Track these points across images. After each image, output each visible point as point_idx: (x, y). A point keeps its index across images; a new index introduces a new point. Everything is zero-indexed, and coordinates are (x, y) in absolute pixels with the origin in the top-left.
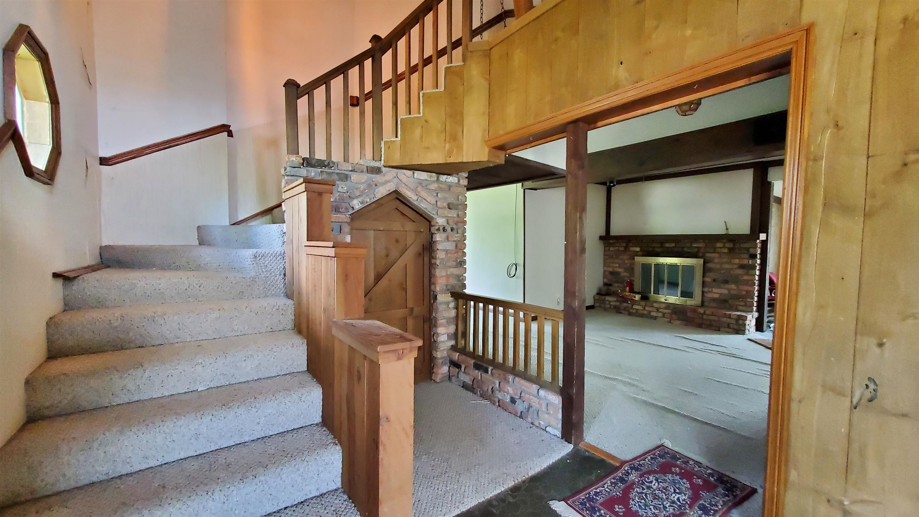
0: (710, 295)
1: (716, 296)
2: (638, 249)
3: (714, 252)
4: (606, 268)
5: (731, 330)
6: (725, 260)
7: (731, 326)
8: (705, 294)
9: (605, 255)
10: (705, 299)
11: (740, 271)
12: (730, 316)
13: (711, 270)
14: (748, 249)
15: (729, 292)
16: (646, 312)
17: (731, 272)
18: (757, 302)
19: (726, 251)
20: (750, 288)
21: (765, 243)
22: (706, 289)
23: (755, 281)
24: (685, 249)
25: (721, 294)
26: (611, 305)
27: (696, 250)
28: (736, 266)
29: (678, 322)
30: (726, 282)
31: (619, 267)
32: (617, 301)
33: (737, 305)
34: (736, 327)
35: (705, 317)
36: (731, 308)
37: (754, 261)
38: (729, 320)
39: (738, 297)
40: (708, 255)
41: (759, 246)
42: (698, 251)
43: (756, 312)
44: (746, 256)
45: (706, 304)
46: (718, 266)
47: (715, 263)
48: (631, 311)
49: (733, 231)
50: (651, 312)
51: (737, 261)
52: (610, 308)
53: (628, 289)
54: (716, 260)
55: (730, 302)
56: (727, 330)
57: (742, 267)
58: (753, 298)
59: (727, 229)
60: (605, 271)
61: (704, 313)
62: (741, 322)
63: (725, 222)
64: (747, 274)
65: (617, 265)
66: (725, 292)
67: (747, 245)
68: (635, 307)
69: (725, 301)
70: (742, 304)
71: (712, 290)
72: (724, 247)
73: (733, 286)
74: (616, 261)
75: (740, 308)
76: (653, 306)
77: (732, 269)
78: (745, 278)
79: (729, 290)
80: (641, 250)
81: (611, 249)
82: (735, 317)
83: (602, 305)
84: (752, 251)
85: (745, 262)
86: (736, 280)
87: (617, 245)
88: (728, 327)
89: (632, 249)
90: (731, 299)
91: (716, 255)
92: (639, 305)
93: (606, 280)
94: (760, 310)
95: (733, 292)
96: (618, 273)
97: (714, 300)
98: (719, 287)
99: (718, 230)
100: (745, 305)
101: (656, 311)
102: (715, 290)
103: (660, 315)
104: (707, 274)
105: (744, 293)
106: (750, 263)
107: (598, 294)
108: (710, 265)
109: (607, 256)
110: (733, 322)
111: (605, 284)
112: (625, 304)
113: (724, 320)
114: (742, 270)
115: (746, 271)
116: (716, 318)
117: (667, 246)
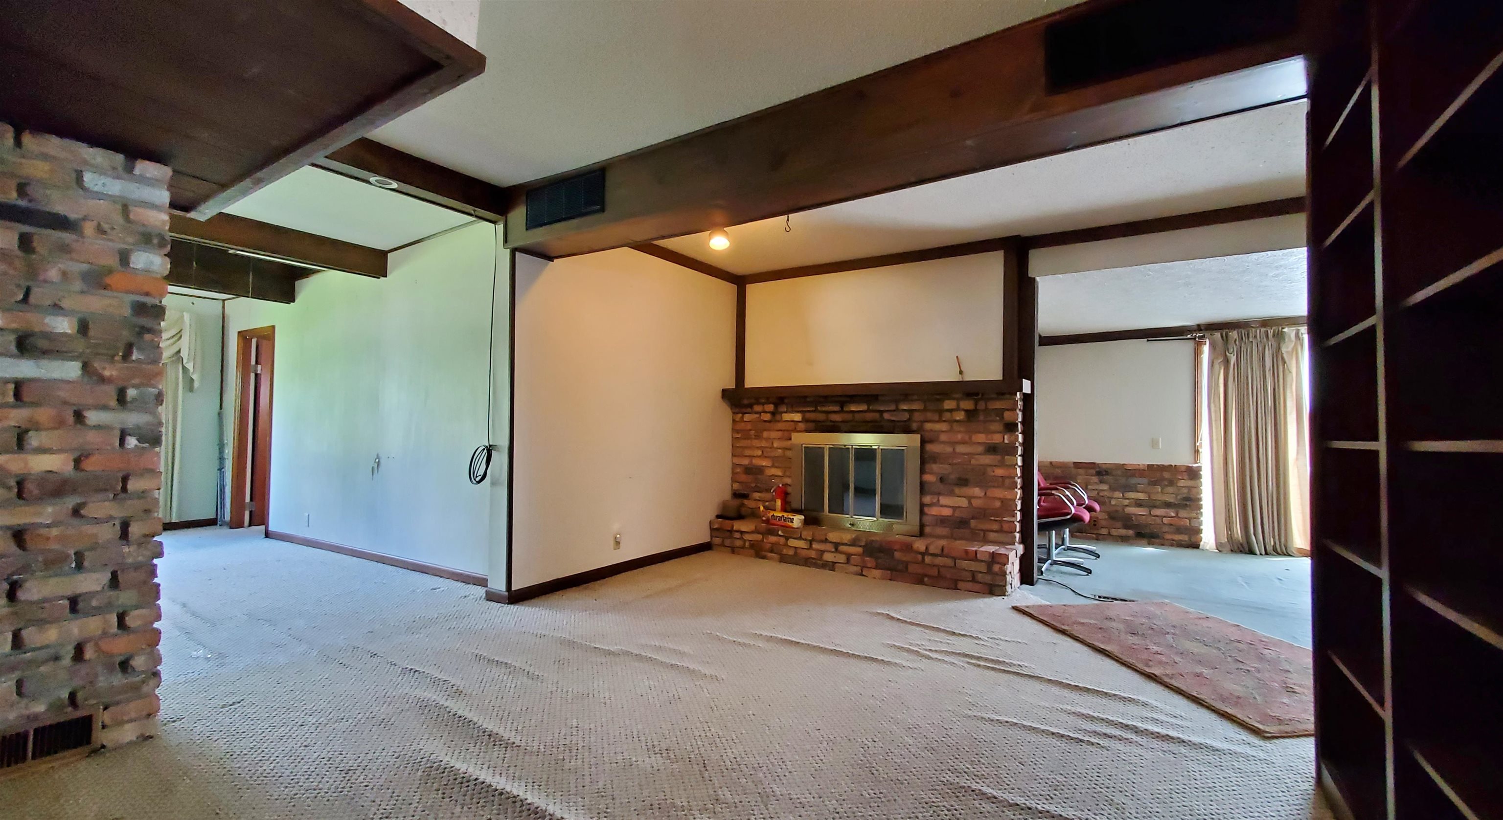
0: (934, 511)
1: (947, 512)
2: (797, 417)
3: (940, 421)
4: (737, 461)
5: (977, 587)
6: (959, 436)
7: (980, 577)
8: (926, 509)
9: (734, 430)
10: (927, 520)
11: (987, 459)
12: (974, 558)
13: (935, 458)
14: (1000, 413)
15: (970, 503)
16: (813, 554)
17: (973, 462)
18: (1021, 522)
19: (960, 416)
20: (1007, 494)
21: (1029, 400)
22: (927, 499)
23: (1016, 478)
24: (886, 416)
25: (954, 508)
26: (745, 541)
27: (906, 416)
28: (980, 449)
29: (877, 573)
30: (963, 482)
31: (763, 457)
32: (756, 531)
33: (985, 531)
34: (988, 579)
35: (928, 559)
37: (1013, 438)
38: (974, 565)
39: (983, 514)
40: (928, 426)
41: (1019, 407)
42: (909, 420)
43: (1020, 543)
44: (997, 426)
45: (928, 530)
46: (949, 449)
47: (943, 442)
48: (785, 551)
49: (971, 376)
50: (823, 552)
51: (981, 438)
52: (743, 547)
53: (779, 503)
54: (943, 437)
55: (973, 523)
56: (970, 585)
57: (992, 449)
58: (1014, 516)
59: (961, 372)
60: (735, 466)
61: (926, 553)
62: (996, 568)
63: (957, 357)
64: (1002, 464)
65: (759, 453)
66: (964, 503)
67: (998, 405)
68: (793, 543)
69: (962, 523)
70: (995, 527)
71: (938, 500)
72: (958, 409)
73: (977, 491)
74: (756, 443)
75: (992, 536)
76: (826, 541)
77: (971, 455)
78: (999, 472)
79: (969, 498)
80: (805, 420)
81: (747, 417)
82: (986, 558)
83: (728, 542)
84: (1007, 415)
85: (997, 438)
86: (982, 479)
87: (757, 408)
88: (974, 580)
89: (787, 417)
90: (973, 518)
91: (943, 427)
92: (800, 538)
93: (736, 486)
94: (1027, 539)
95: (976, 503)
96: (760, 470)
97: (943, 521)
98: (951, 494)
99: (945, 374)
100: (1000, 531)
101: (833, 550)
102: (944, 500)
103: (842, 558)
104: (928, 467)
105: (998, 504)
106: (1006, 441)
107: (718, 517)
108: (929, 447)
109: (738, 432)
110: (983, 568)
111: (736, 495)
112: (773, 539)
113: (965, 564)
114: (992, 457)
115: (998, 457)
116: (949, 562)
117: (853, 408)
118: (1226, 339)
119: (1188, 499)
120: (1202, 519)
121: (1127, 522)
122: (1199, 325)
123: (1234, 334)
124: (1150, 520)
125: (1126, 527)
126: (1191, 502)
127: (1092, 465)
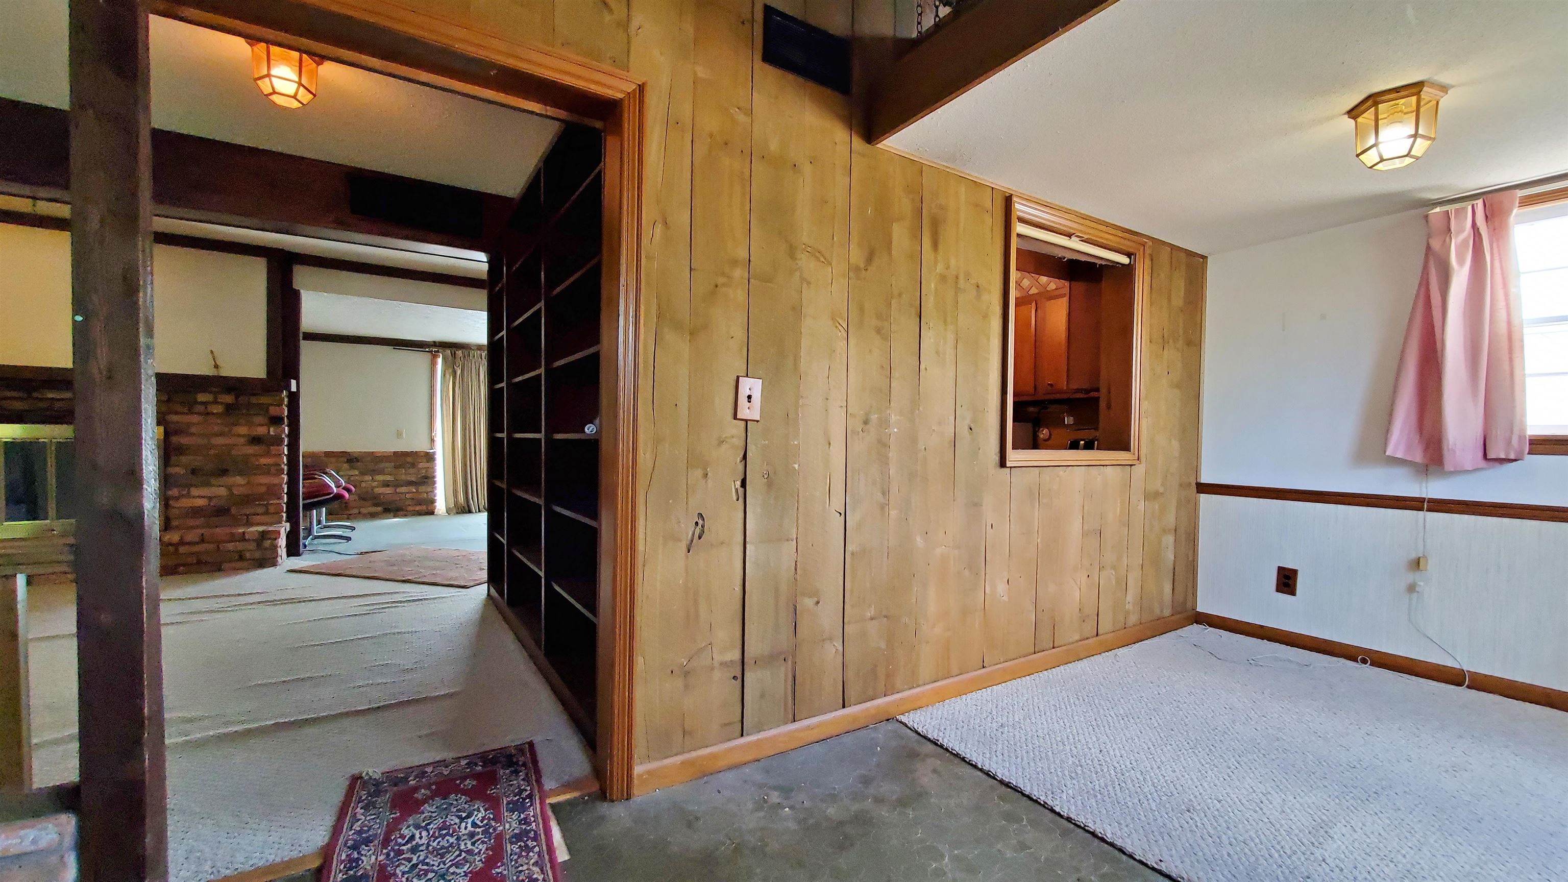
0: (185, 503)
1: (200, 502)
3: (191, 412)
5: (245, 564)
6: (216, 429)
7: (248, 555)
8: (171, 502)
10: (173, 512)
11: (250, 450)
12: (243, 538)
13: (181, 450)
14: (265, 407)
15: (230, 491)
17: (234, 452)
18: (288, 504)
19: (217, 409)
20: (276, 481)
21: (294, 398)
22: (174, 492)
23: (283, 466)
25: (210, 498)
28: (242, 440)
30: (224, 472)
33: (248, 516)
34: (257, 555)
35: (182, 550)
36: (236, 522)
37: (279, 430)
38: (240, 546)
39: (247, 500)
40: (174, 418)
41: (286, 403)
43: (287, 521)
44: (262, 420)
45: (175, 523)
46: (200, 441)
47: (193, 434)
49: (229, 371)
51: (243, 430)
54: (195, 430)
55: (234, 510)
56: (239, 564)
57: (256, 440)
58: (280, 498)
59: (216, 366)
61: (182, 543)
62: (267, 543)
63: (212, 352)
64: (268, 454)
66: (223, 491)
67: (264, 400)
69: (220, 511)
70: (260, 510)
71: (189, 492)
72: (215, 402)
73: (239, 480)
75: (257, 519)
77: (231, 447)
78: (264, 461)
79: (229, 488)
82: (257, 536)
84: (273, 411)
85: (261, 431)
86: (245, 467)
88: (241, 558)
90: (234, 505)
91: (195, 419)
94: (293, 519)
95: (238, 491)
97: (195, 512)
98: (208, 484)
99: (202, 368)
100: (267, 513)
102: (195, 492)
104: (174, 459)
105: (263, 489)
106: (272, 433)
108: (174, 439)
110: (252, 546)
113: (230, 546)
114: (256, 448)
115: (263, 447)
116: (211, 547)
118: (454, 355)
119: (426, 477)
120: (436, 491)
121: (376, 500)
122: (434, 342)
123: (459, 353)
124: (396, 498)
125: (376, 505)
126: (428, 479)
127: (344, 454)
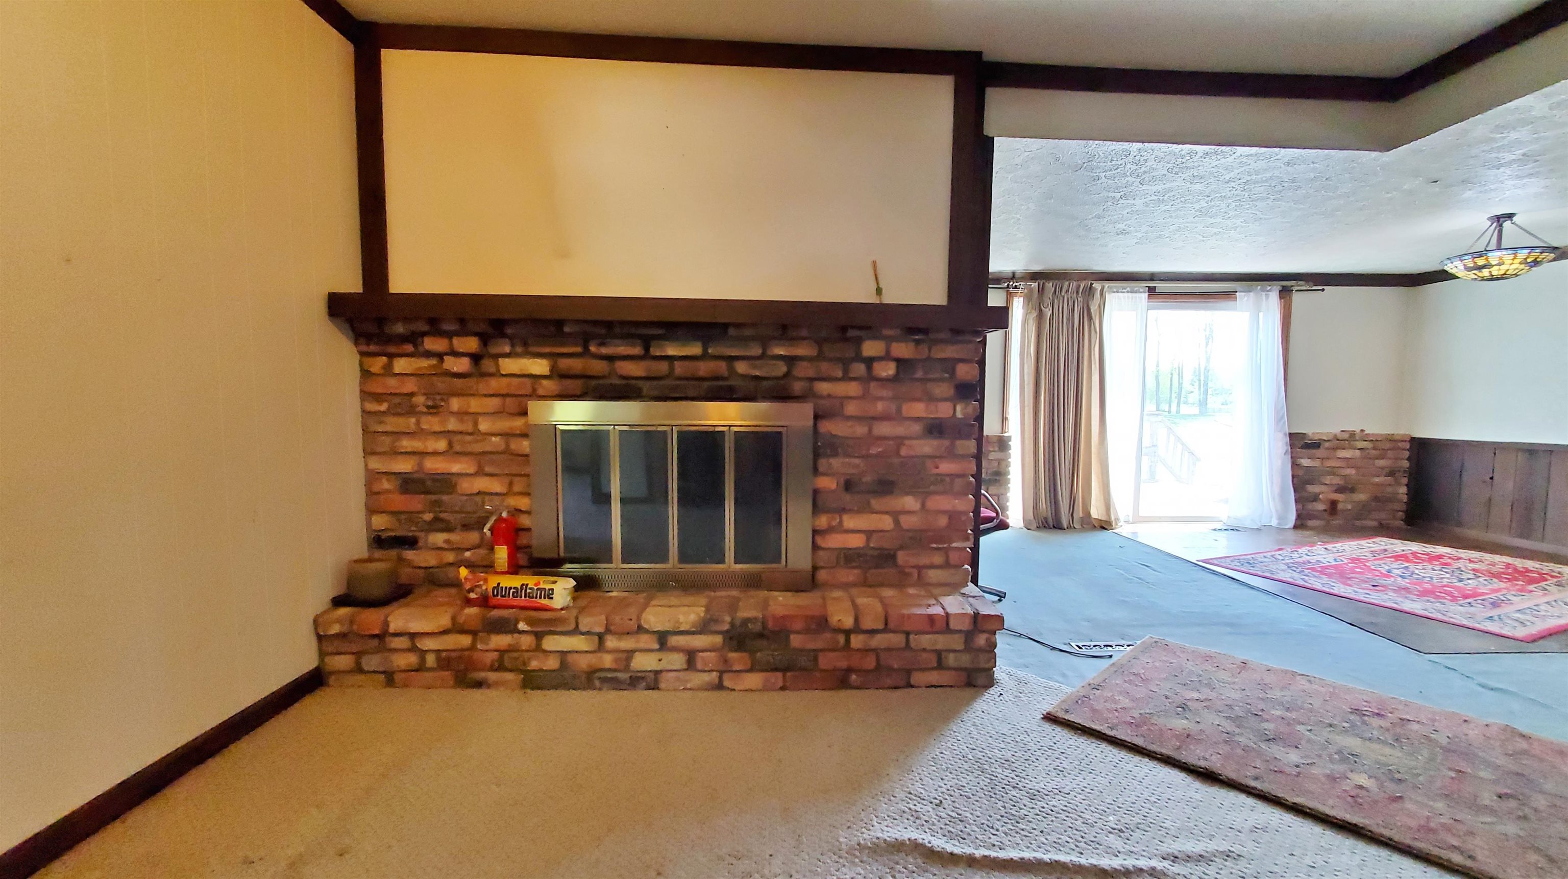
0: (834, 541)
1: (856, 542)
2: (540, 366)
3: (846, 378)
4: (376, 464)
5: (947, 677)
6: (880, 406)
7: (951, 659)
8: (822, 539)
9: (366, 395)
10: (823, 557)
11: (927, 447)
12: (940, 624)
13: (834, 446)
14: (950, 365)
15: (897, 522)
16: (607, 660)
17: (903, 451)
19: (888, 370)
20: (957, 504)
22: (825, 521)
24: (741, 368)
25: (869, 534)
26: (423, 653)
27: (782, 368)
28: (917, 428)
29: (754, 680)
30: (885, 487)
31: (451, 453)
32: (453, 628)
33: (919, 568)
34: (965, 660)
35: (857, 641)
36: (902, 580)
37: (969, 409)
38: (941, 641)
39: (920, 539)
40: (824, 388)
41: (979, 356)
42: (787, 375)
44: (944, 389)
45: (822, 575)
46: (860, 430)
47: (849, 418)
48: (534, 664)
49: (893, 296)
50: (630, 654)
51: (918, 409)
52: (420, 668)
53: (502, 553)
54: (851, 409)
55: (901, 557)
56: (934, 677)
57: (935, 429)
58: (968, 538)
59: (879, 291)
60: (372, 477)
61: (855, 629)
62: (981, 640)
63: (874, 264)
64: (954, 455)
65: (442, 445)
66: (886, 522)
67: (949, 352)
68: (552, 643)
69: (886, 558)
70: (938, 559)
71: (841, 522)
72: (887, 357)
73: (910, 502)
74: (431, 423)
75: (933, 575)
76: (640, 629)
77: (900, 440)
78: (947, 467)
79: (895, 515)
80: (558, 373)
81: (401, 365)
83: (371, 662)
84: (962, 372)
85: (944, 410)
86: (919, 479)
87: (430, 344)
88: (943, 666)
89: (510, 365)
90: (901, 548)
91: (853, 389)
92: (573, 629)
93: (379, 522)
95: (908, 522)
96: (446, 483)
97: (849, 557)
98: (865, 509)
99: (849, 286)
101: (657, 646)
102: (850, 522)
103: (677, 660)
104: (823, 463)
105: (943, 521)
106: (959, 415)
107: (338, 602)
108: (828, 427)
109: (378, 397)
110: (957, 642)
111: (379, 541)
112: (501, 641)
113: (926, 641)
114: (935, 442)
115: (947, 443)
116: (897, 640)
117: (671, 351)
118: (1041, 290)
119: (997, 473)
120: (1008, 494)
122: (1014, 273)
123: (1049, 285)
126: (1000, 476)
